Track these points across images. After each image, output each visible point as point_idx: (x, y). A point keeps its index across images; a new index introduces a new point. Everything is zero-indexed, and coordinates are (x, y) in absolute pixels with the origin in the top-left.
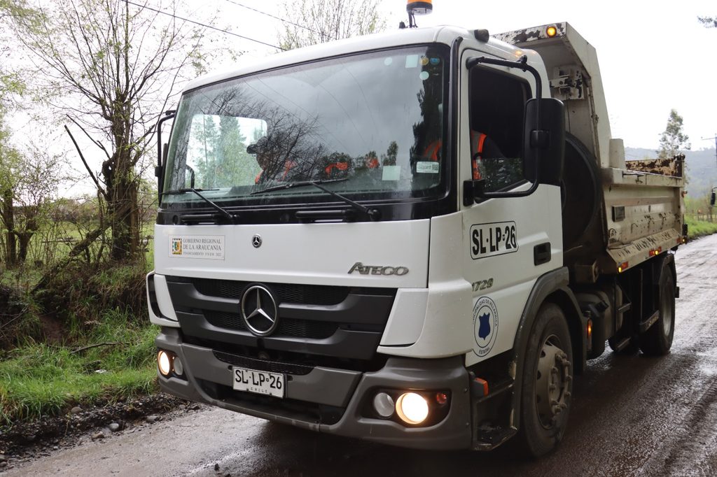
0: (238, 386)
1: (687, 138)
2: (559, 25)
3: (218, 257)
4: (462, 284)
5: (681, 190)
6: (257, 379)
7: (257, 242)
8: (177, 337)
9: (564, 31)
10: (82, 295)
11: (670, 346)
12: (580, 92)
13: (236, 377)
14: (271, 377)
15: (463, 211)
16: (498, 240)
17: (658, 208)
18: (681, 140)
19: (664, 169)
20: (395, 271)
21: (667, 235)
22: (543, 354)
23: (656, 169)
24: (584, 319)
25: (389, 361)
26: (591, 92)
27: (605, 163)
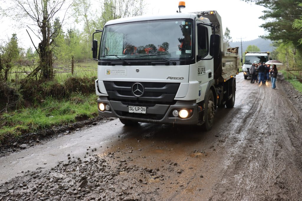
0: (130, 111)
1: (231, 38)
2: (214, 11)
3: (124, 75)
4: (197, 82)
5: (238, 58)
6: (137, 109)
7: (138, 71)
8: (107, 99)
9: (215, 13)
10: (37, 91)
11: (234, 105)
12: (217, 30)
13: (130, 109)
14: (142, 108)
15: (196, 63)
16: (202, 71)
17: (232, 63)
18: (229, 38)
19: (233, 51)
20: (180, 79)
21: (234, 71)
22: (209, 103)
23: (230, 51)
24: (217, 94)
25: (177, 102)
26: (220, 29)
27: (222, 50)
